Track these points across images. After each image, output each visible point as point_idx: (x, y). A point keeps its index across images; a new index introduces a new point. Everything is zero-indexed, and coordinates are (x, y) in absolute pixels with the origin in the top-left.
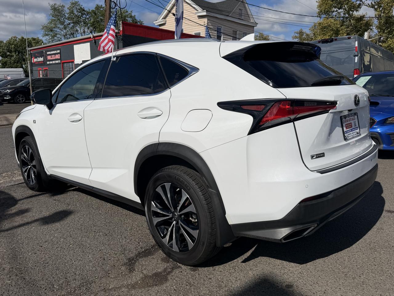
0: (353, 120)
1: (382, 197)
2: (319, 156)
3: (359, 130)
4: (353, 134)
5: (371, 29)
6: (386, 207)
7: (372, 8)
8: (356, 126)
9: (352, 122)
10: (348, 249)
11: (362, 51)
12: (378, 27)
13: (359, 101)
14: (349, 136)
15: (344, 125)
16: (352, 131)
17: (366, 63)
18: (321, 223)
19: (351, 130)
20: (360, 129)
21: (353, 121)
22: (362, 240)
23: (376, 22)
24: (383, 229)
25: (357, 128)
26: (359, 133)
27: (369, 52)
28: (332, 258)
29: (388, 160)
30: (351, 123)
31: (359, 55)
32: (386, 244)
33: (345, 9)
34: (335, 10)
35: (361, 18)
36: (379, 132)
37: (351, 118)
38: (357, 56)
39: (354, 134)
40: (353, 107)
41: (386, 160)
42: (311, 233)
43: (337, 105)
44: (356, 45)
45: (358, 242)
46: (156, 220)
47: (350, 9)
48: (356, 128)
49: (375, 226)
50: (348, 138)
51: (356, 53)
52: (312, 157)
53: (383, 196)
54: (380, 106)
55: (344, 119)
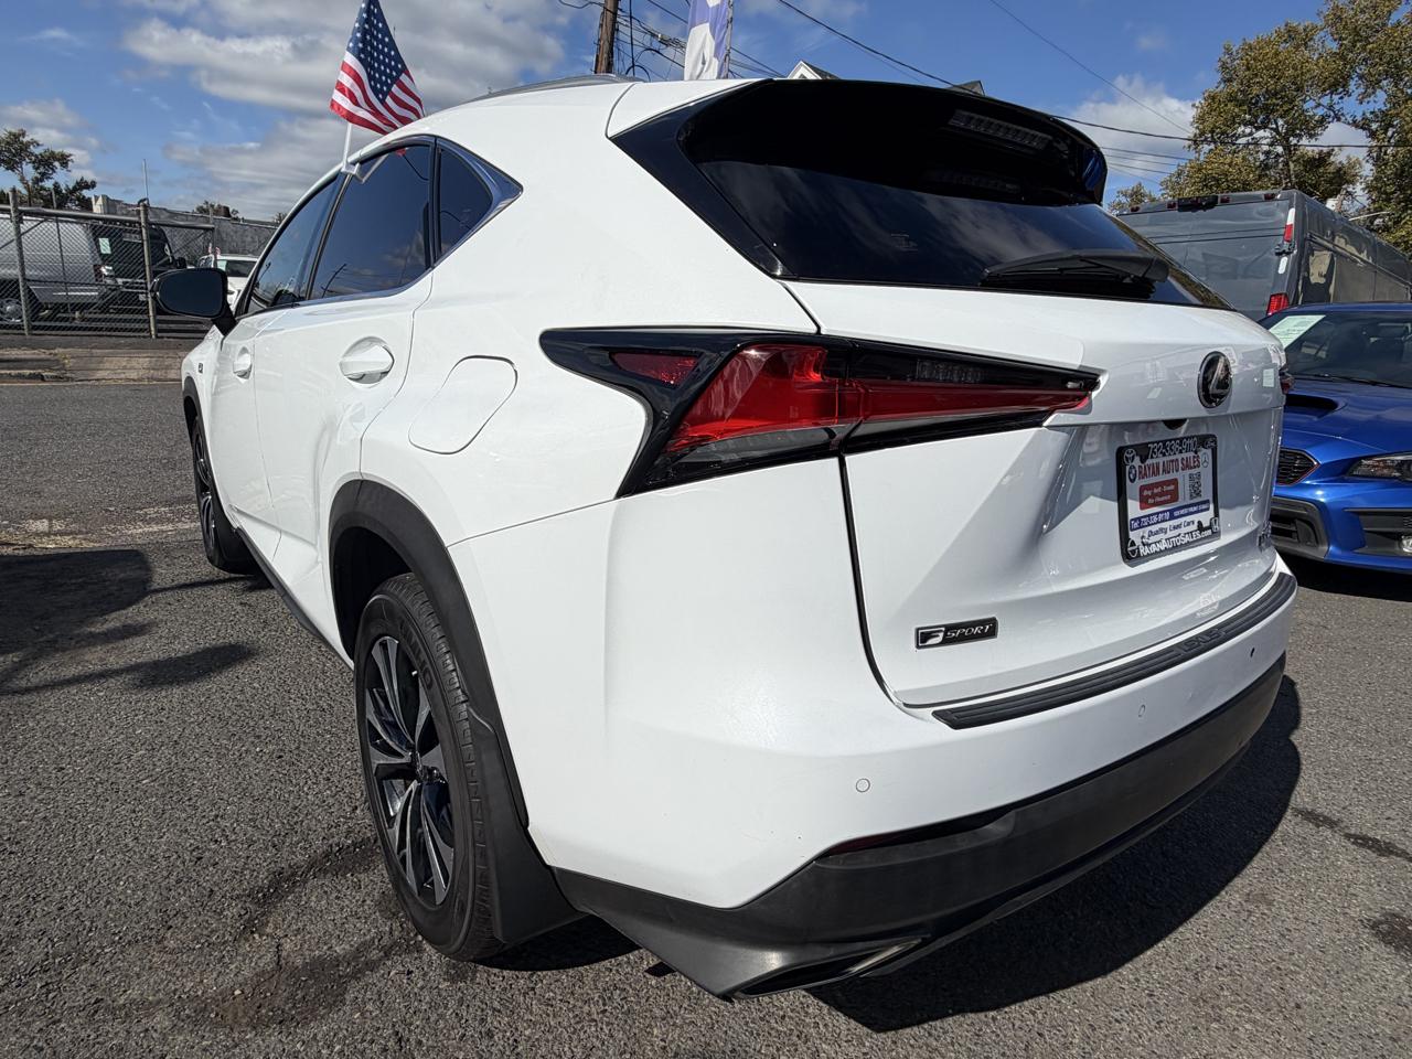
0: (1187, 467)
1: (1290, 741)
2: (962, 634)
3: (1211, 513)
4: (1176, 532)
5: (1349, 193)
6: (1301, 797)
7: (1360, 131)
8: (1199, 494)
9: (1183, 477)
10: (1099, 980)
11: (1305, 239)
12: (1370, 188)
13: (1225, 383)
14: (1153, 539)
15: (1133, 488)
16: (1172, 517)
17: (1315, 279)
18: (937, 935)
19: (1171, 511)
20: (1221, 511)
21: (1188, 472)
22: (1167, 942)
23: (1368, 170)
24: (1270, 903)
25: (1204, 507)
26: (1210, 527)
27: (1330, 246)
28: (1018, 1023)
29: (1337, 597)
30: (1175, 482)
31: (1295, 252)
32: (1271, 987)
33: (1276, 130)
34: (1248, 130)
35: (1322, 160)
36: (1322, 500)
37: (1179, 456)
38: (1288, 254)
39: (1184, 530)
40: (1193, 408)
41: (1333, 595)
42: (889, 969)
43: (1094, 394)
44: (1291, 220)
45: (1149, 953)
46: (378, 759)
47: (1291, 132)
48: (1200, 506)
49: (1237, 881)
50: (1144, 551)
51: (1286, 246)
52: (923, 638)
53: (1296, 743)
54: (1337, 413)
55: (1137, 462)
